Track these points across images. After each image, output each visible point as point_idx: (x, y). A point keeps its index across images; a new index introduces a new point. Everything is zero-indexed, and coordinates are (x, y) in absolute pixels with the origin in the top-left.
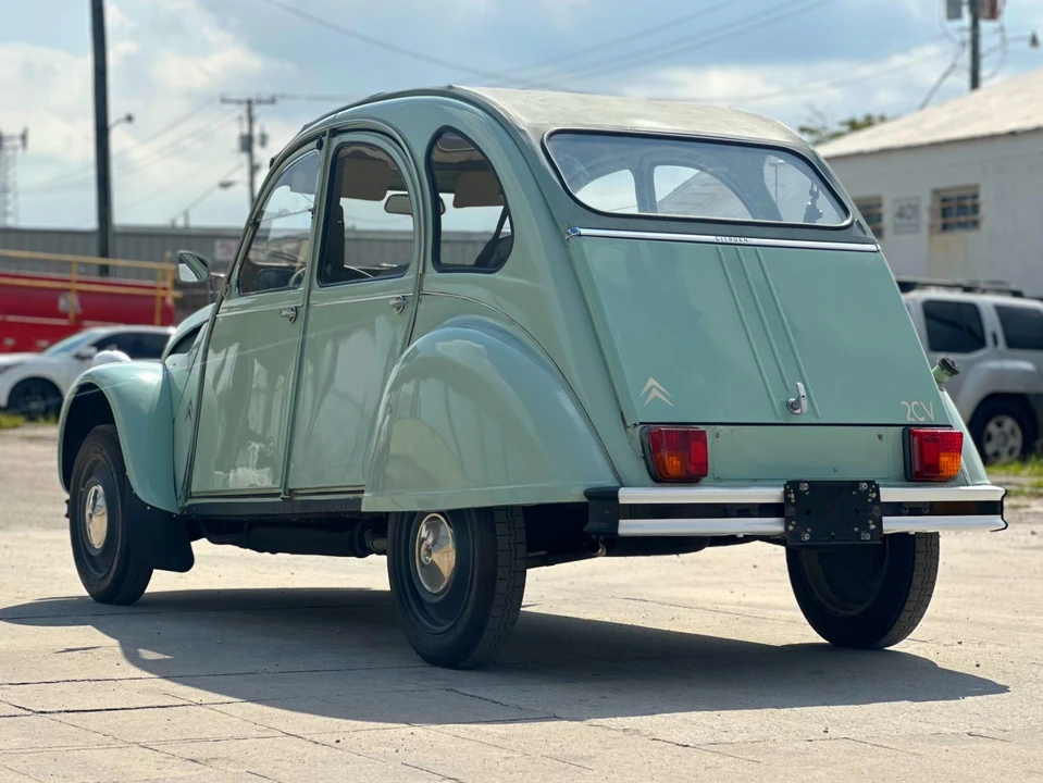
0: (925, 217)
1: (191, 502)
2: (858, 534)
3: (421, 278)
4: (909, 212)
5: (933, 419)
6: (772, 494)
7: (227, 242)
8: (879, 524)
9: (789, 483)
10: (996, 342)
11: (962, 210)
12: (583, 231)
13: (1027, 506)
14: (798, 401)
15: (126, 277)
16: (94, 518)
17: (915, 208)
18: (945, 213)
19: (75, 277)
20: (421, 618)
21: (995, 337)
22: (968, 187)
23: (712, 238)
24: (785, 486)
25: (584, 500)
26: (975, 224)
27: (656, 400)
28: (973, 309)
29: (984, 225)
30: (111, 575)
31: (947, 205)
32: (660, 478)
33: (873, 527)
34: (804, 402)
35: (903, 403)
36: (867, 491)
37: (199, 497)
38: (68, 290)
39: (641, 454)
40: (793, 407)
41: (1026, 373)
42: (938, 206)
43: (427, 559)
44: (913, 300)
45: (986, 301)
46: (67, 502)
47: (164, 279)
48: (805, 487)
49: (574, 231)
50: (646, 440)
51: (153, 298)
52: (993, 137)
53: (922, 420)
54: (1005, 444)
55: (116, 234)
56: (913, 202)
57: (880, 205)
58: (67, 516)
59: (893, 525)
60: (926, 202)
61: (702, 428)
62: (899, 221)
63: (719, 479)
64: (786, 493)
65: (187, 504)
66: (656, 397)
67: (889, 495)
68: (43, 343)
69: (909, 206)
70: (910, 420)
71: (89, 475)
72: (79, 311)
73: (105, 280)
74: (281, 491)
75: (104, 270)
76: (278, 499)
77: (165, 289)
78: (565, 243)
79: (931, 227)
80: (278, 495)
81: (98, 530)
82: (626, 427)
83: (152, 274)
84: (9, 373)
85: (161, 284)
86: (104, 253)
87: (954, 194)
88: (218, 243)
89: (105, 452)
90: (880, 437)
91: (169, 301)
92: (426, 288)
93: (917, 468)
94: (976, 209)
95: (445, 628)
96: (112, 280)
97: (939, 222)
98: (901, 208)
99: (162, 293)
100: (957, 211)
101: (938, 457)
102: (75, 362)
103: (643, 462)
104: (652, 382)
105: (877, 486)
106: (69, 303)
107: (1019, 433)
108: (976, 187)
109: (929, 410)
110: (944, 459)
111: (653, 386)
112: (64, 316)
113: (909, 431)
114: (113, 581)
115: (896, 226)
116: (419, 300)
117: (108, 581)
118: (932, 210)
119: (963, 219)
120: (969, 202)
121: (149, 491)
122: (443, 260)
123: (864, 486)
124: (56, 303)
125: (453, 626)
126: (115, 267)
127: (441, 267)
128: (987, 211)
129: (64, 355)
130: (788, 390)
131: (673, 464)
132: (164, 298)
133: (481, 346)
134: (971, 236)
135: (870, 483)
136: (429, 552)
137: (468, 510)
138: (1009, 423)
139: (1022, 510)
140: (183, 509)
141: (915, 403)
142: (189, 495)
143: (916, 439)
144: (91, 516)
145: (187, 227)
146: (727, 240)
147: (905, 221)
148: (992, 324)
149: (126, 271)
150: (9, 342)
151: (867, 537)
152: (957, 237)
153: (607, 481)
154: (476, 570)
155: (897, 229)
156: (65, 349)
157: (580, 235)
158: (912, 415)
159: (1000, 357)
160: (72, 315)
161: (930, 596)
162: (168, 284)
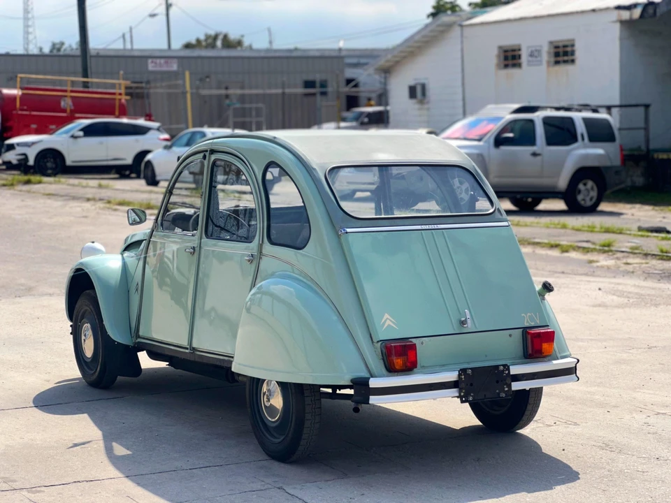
0: (545, 57)
1: (139, 340)
2: (499, 394)
3: (261, 246)
4: (536, 54)
5: (539, 323)
6: (452, 376)
7: (154, 60)
8: (510, 386)
9: (461, 370)
10: (583, 139)
11: (566, 54)
12: (348, 230)
13: (597, 262)
14: (466, 320)
15: (98, 88)
16: (86, 341)
17: (539, 51)
18: (557, 54)
19: (69, 88)
20: (265, 432)
21: (582, 136)
22: (569, 40)
23: (419, 227)
24: (459, 372)
25: (351, 384)
26: (573, 61)
27: (389, 326)
28: (571, 120)
29: (578, 62)
30: (97, 373)
31: (558, 50)
32: (391, 370)
33: (506, 389)
34: (469, 321)
35: (523, 315)
36: (503, 371)
37: (144, 338)
38: (66, 96)
39: (381, 357)
40: (463, 323)
41: (600, 156)
42: (553, 50)
43: (268, 404)
44: (538, 116)
45: (578, 116)
46: (71, 326)
47: (120, 89)
48: (469, 372)
49: (344, 230)
50: (384, 350)
51: (114, 99)
52: (583, 12)
53: (533, 324)
54: (588, 195)
55: (91, 56)
56: (538, 48)
57: (520, 50)
58: (71, 333)
59: (516, 386)
60: (546, 49)
61: (414, 340)
62: (530, 59)
63: (423, 367)
64: (459, 375)
65: (137, 341)
66: (389, 325)
67: (515, 370)
68: (53, 127)
69: (536, 51)
70: (526, 325)
71: (83, 318)
72: (72, 108)
73: (86, 90)
74: (188, 347)
75: (86, 85)
76: (187, 351)
77: (120, 94)
78: (339, 236)
79: (548, 63)
80: (187, 349)
81: (89, 348)
82: (373, 342)
83: (113, 86)
84: (34, 147)
85: (117, 91)
86: (85, 75)
87: (561, 44)
88: (150, 61)
89: (91, 307)
90: (510, 336)
91: (123, 101)
92: (264, 251)
93: (530, 352)
94: (573, 53)
95: (279, 440)
96: (90, 90)
97: (553, 59)
98: (532, 52)
99: (119, 97)
100: (563, 54)
101: (541, 345)
102: (72, 140)
103: (382, 361)
104: (387, 316)
105: (509, 367)
106: (67, 104)
107: (595, 188)
108: (573, 40)
109: (536, 316)
110: (545, 346)
111: (387, 319)
112: (64, 111)
113: (525, 331)
114: (98, 376)
115: (529, 61)
116: (260, 258)
117: (95, 377)
118: (549, 53)
119: (566, 58)
120: (569, 49)
121: (116, 334)
122: (272, 237)
123: (501, 368)
124: (59, 103)
125: (283, 440)
126: (92, 83)
127: (272, 243)
128: (579, 54)
129: (64, 136)
130: (460, 314)
131: (398, 362)
132: (120, 100)
133: (292, 289)
134: (569, 67)
135: (504, 366)
136: (269, 400)
137: (290, 383)
138: (590, 184)
139: (595, 265)
140: (135, 343)
141: (529, 314)
142: (138, 336)
143: (529, 337)
144: (85, 340)
145: (132, 50)
146: (427, 227)
147: (534, 59)
148: (581, 128)
149: (98, 85)
150: (34, 126)
151: (503, 395)
152: (563, 68)
153: (364, 374)
154: (294, 415)
155: (530, 64)
156: (66, 132)
157: (347, 233)
158: (527, 322)
159: (585, 147)
160: (68, 111)
161: (539, 406)
162: (123, 91)
